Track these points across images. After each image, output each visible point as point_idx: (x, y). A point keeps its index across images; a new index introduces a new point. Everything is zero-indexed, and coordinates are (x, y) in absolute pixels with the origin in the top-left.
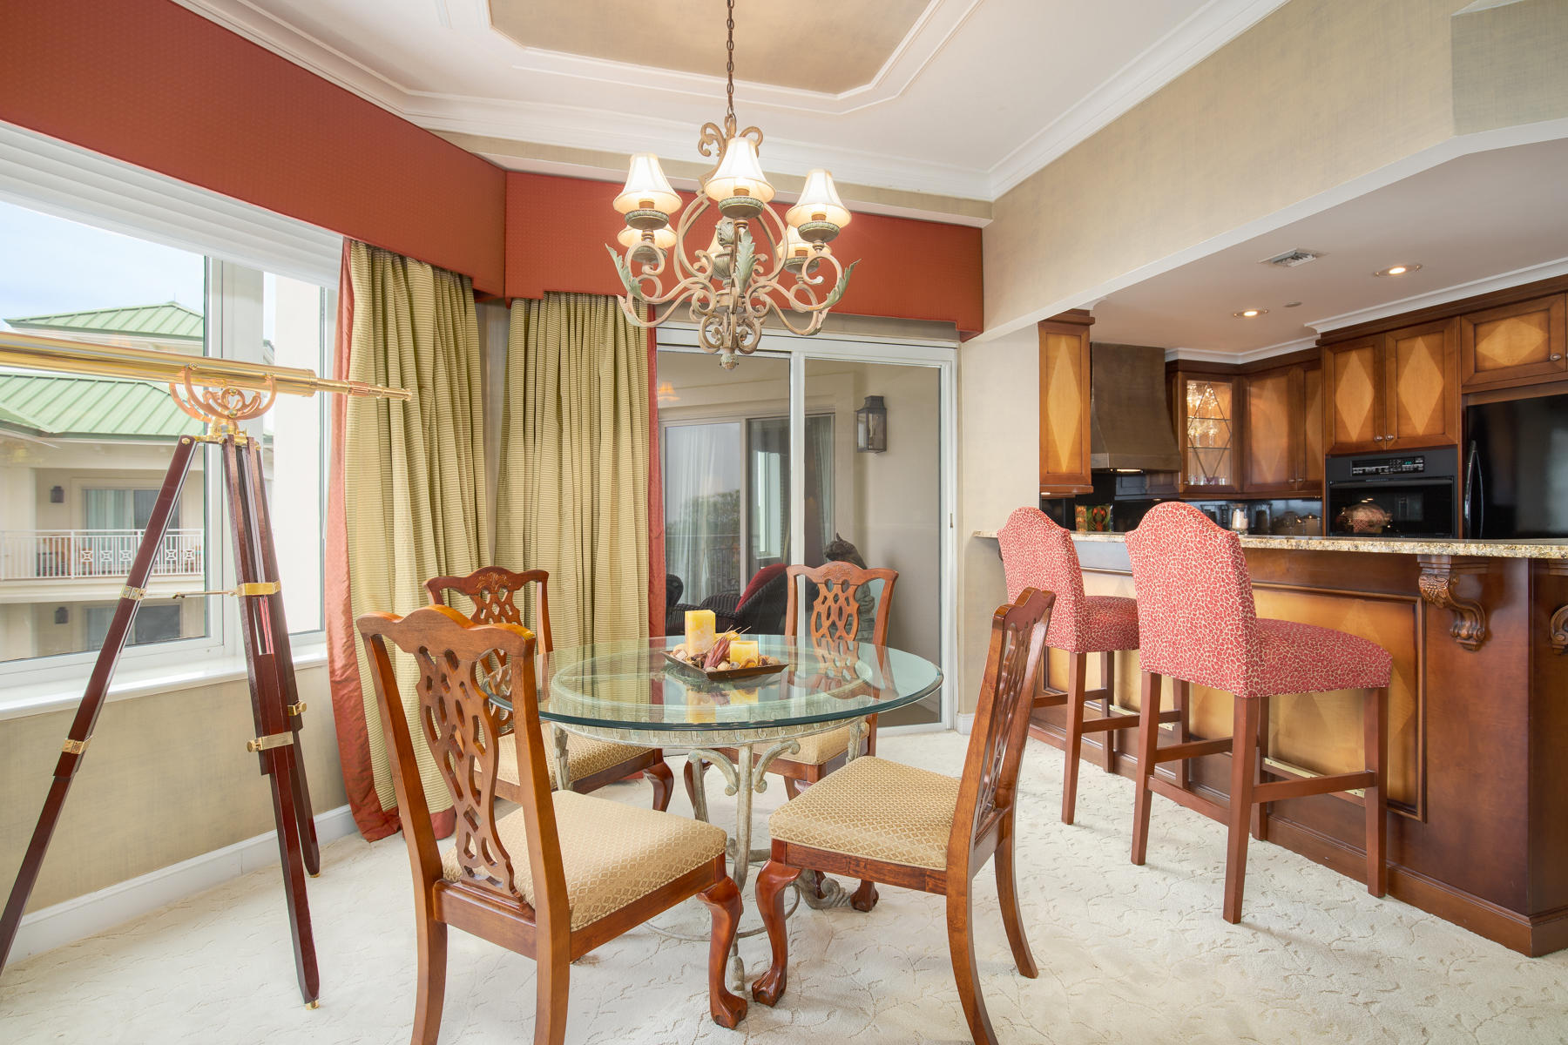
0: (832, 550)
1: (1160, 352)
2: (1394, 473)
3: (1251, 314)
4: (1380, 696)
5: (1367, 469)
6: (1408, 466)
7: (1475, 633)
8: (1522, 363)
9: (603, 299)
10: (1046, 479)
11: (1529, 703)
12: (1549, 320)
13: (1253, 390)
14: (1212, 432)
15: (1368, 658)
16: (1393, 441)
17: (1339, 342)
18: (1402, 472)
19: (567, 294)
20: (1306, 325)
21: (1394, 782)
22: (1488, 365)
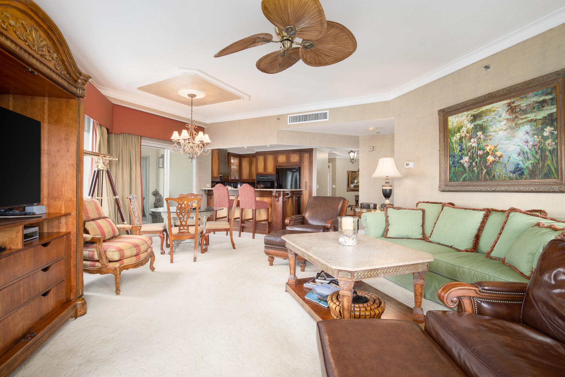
1: (227, 151)
2: (266, 178)
3: (245, 147)
4: (268, 209)
5: (262, 178)
6: (268, 177)
7: (278, 200)
8: (283, 162)
9: (131, 135)
10: (212, 178)
12: (286, 156)
13: (243, 160)
14: (235, 168)
15: (267, 205)
17: (259, 154)
19: (124, 133)
20: (253, 150)
21: (269, 220)
22: (279, 162)
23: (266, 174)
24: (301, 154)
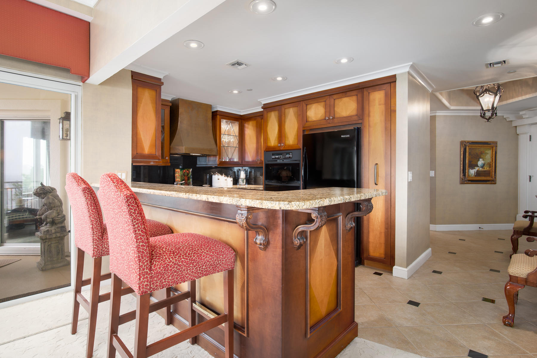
0: (37, 191)
1: (210, 106)
2: (284, 158)
3: (235, 92)
5: (276, 156)
6: (288, 156)
7: (262, 242)
8: (318, 120)
10: (135, 157)
11: (282, 278)
12: (326, 105)
13: (246, 125)
14: (232, 140)
15: (221, 256)
16: (283, 146)
17: (268, 107)
18: (286, 158)
20: (259, 100)
22: (310, 120)
23: (282, 149)
24: (363, 97)
